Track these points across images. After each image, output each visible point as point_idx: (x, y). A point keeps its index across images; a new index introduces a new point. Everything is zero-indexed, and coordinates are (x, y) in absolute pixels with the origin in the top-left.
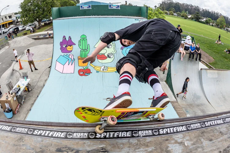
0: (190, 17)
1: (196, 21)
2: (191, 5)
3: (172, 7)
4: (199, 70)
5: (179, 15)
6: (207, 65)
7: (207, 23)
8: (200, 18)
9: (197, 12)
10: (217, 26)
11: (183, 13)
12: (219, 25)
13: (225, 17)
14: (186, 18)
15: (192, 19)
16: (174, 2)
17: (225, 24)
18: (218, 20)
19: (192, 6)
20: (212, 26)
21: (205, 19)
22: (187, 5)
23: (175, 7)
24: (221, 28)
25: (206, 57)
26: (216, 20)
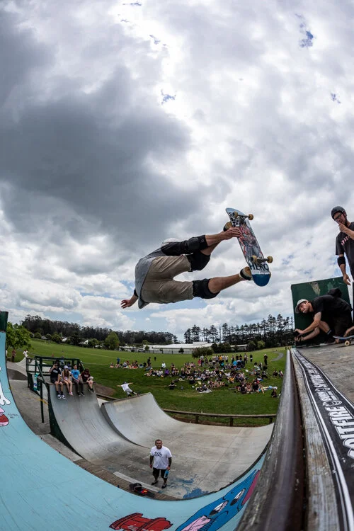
0: (65, 340)
1: (74, 345)
2: (67, 322)
3: (40, 326)
4: (100, 406)
5: (49, 338)
6: (106, 399)
7: (90, 345)
8: (80, 341)
9: (75, 332)
10: (107, 347)
11: (56, 335)
12: (109, 345)
13: (117, 333)
14: (58, 341)
15: (67, 342)
16: (43, 319)
17: (119, 342)
18: (106, 339)
19: (68, 324)
20: (99, 348)
21: (87, 341)
22: (61, 324)
23: (43, 327)
24: (112, 349)
25: (102, 388)
26: (104, 340)
